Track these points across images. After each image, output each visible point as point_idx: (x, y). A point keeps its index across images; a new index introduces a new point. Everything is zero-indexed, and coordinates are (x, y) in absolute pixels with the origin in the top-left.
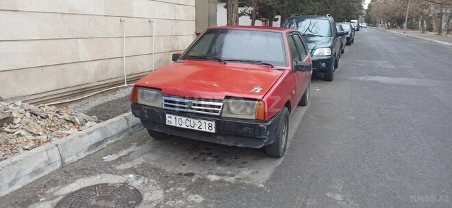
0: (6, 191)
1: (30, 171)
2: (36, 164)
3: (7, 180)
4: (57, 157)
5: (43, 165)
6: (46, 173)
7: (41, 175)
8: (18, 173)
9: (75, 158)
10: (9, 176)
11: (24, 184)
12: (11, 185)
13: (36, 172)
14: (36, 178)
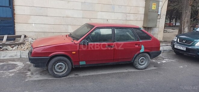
0: (2, 58)
1: (9, 55)
2: (12, 55)
3: (3, 56)
4: (19, 55)
5: (14, 55)
6: (15, 58)
7: (13, 58)
8: (6, 55)
9: (24, 57)
10: (4, 55)
11: (7, 58)
12: (3, 57)
13: (11, 56)
14: (11, 58)
